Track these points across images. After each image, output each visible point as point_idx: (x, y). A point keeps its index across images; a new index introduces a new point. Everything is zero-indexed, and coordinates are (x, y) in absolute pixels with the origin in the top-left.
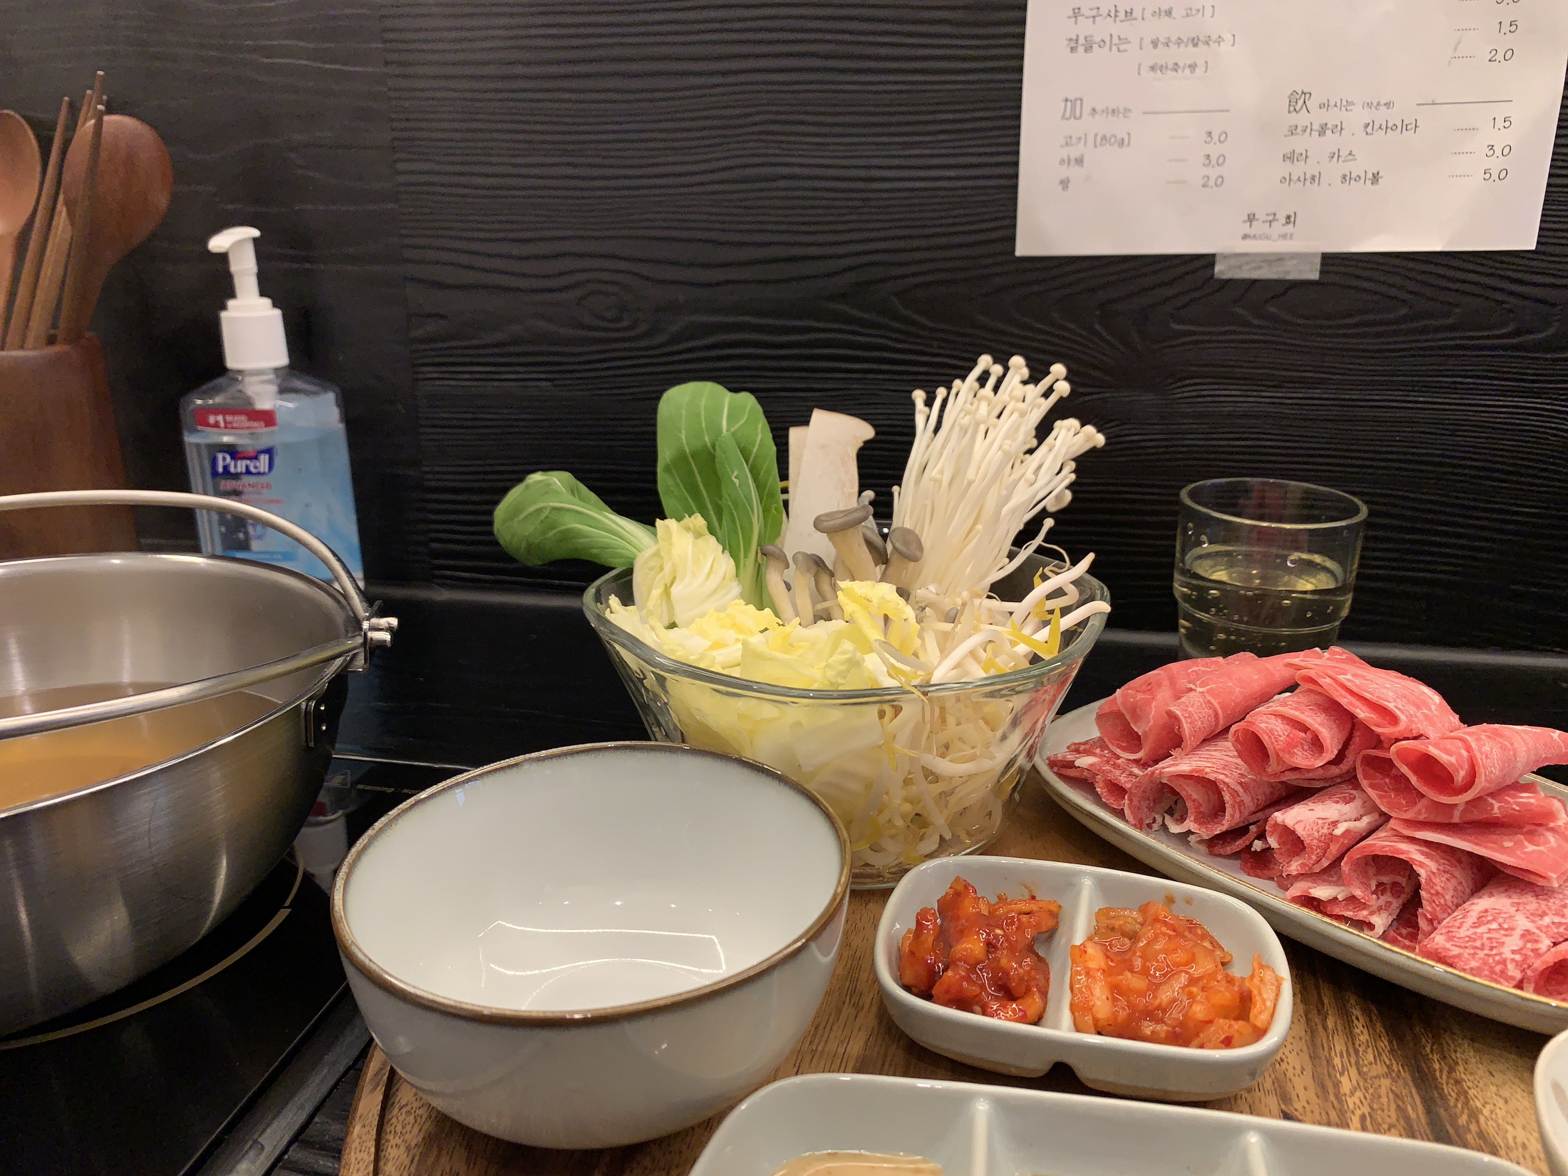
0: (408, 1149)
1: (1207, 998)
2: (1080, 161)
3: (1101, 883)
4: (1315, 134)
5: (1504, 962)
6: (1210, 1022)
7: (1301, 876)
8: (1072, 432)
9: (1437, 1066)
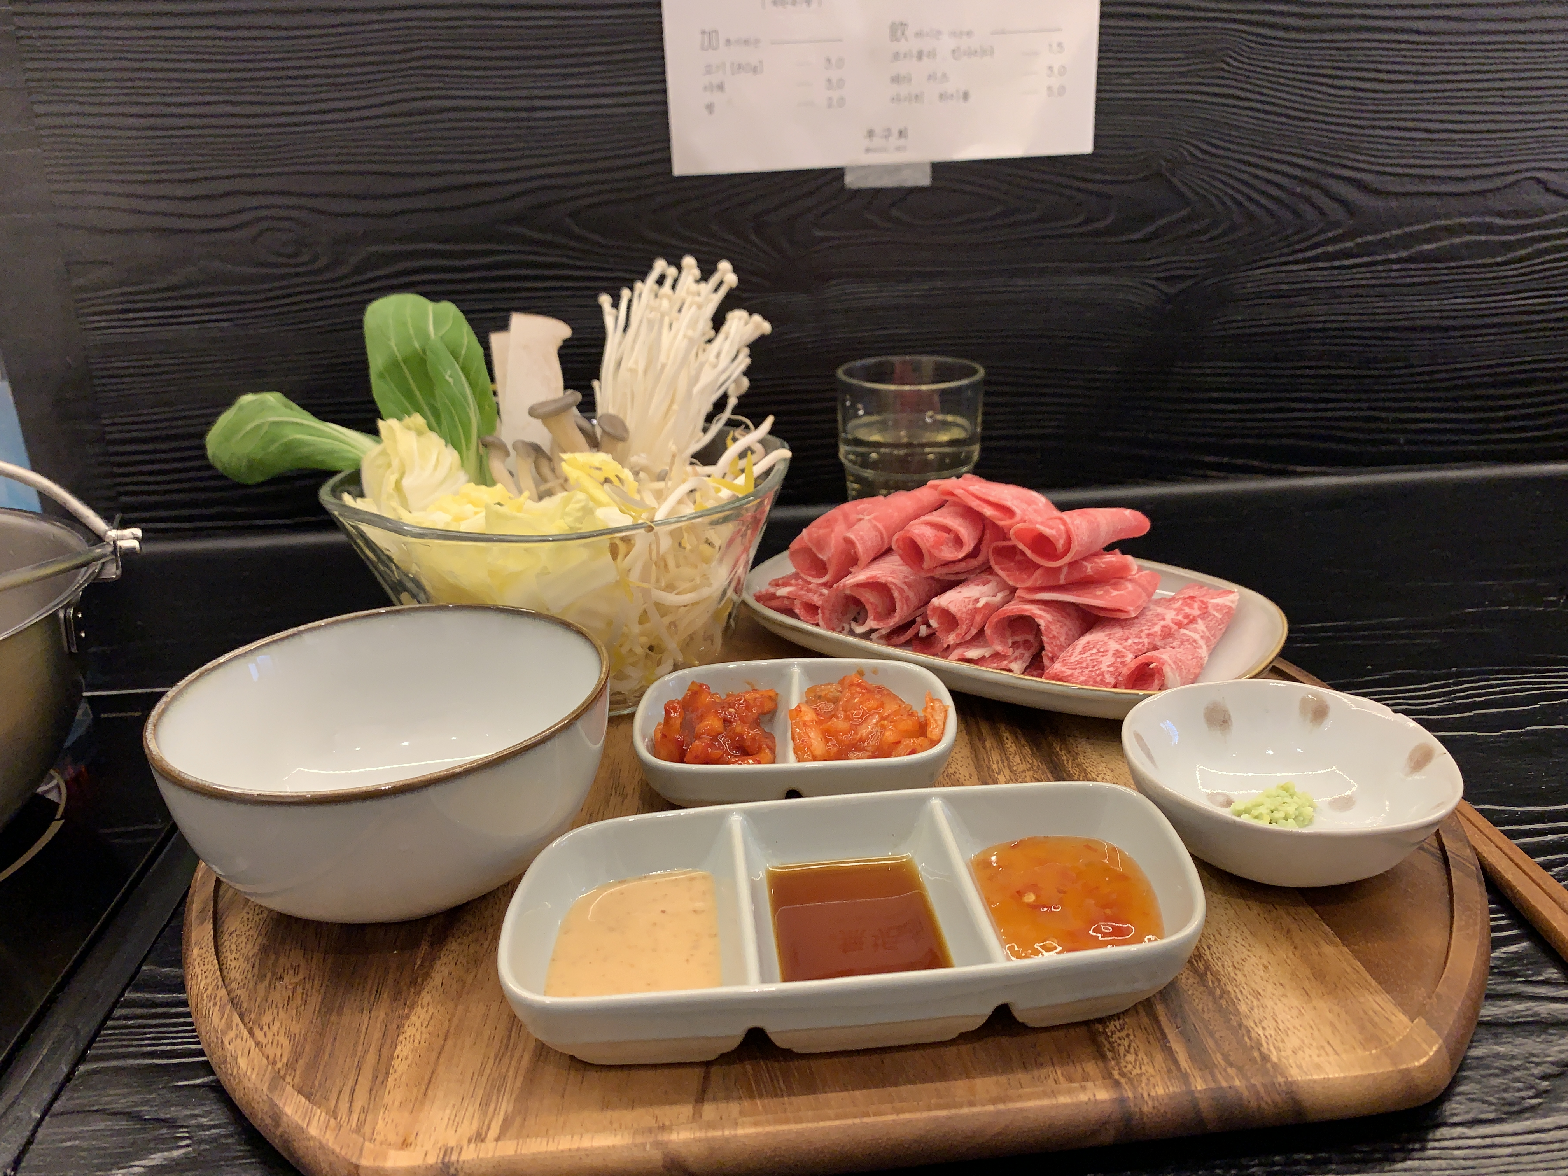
0: (247, 959)
1: (894, 726)
2: (721, 87)
3: (806, 670)
4: (914, 59)
5: (1102, 674)
6: (898, 743)
7: (958, 645)
8: (742, 322)
9: (1064, 758)
